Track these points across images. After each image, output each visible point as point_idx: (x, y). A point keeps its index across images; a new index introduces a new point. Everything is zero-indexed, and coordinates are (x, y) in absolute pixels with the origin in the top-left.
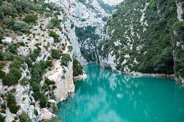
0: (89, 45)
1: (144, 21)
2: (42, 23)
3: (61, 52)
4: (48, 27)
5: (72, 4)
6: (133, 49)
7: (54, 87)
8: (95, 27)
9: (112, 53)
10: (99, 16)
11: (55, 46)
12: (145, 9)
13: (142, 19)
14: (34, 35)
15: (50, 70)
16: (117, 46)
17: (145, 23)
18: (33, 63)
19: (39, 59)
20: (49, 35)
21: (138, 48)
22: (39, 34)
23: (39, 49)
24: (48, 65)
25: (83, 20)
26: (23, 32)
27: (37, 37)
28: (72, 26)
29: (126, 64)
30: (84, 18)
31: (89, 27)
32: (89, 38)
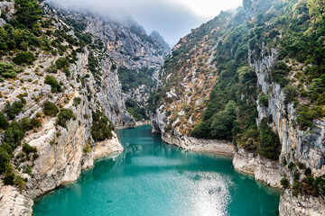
0: (143, 95)
1: (212, 63)
2: (42, 64)
3: (61, 107)
4: (48, 71)
5: (120, 36)
6: (191, 103)
7: (36, 157)
8: (153, 70)
9: (161, 108)
10: (160, 54)
11: (51, 98)
12: (216, 46)
13: (210, 60)
14: (22, 81)
15: (35, 132)
16: (169, 98)
17: (214, 66)
18: (10, 122)
19: (20, 117)
20: (45, 83)
21: (197, 103)
22: (30, 81)
23: (24, 102)
24: (35, 125)
25: (136, 59)
26: (6, 77)
27: (25, 85)
28: (113, 68)
29: (178, 125)
30: (137, 55)
31: (145, 70)
32: (143, 86)
